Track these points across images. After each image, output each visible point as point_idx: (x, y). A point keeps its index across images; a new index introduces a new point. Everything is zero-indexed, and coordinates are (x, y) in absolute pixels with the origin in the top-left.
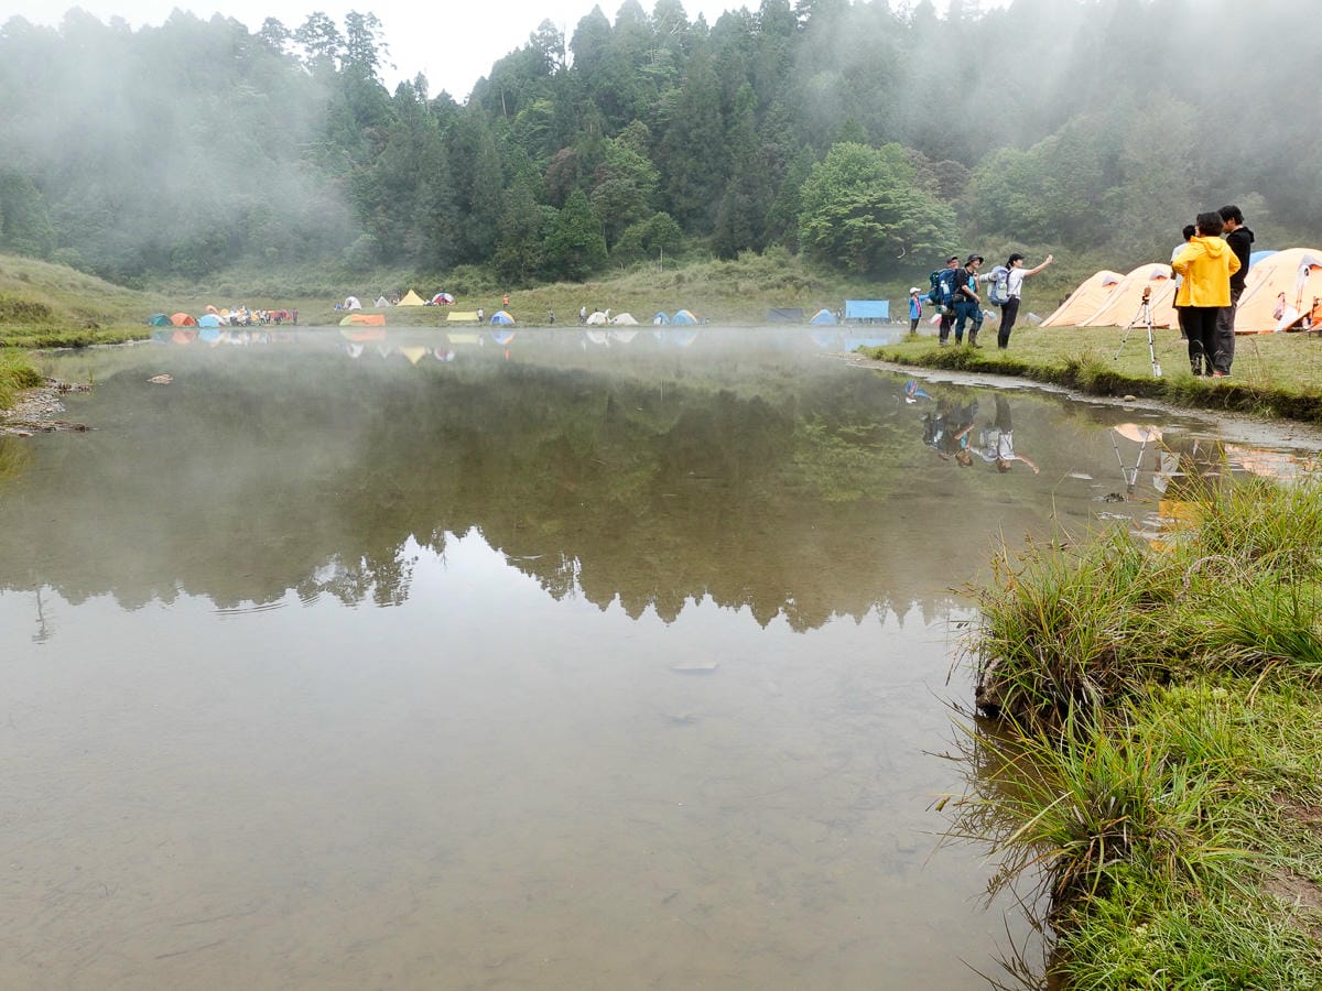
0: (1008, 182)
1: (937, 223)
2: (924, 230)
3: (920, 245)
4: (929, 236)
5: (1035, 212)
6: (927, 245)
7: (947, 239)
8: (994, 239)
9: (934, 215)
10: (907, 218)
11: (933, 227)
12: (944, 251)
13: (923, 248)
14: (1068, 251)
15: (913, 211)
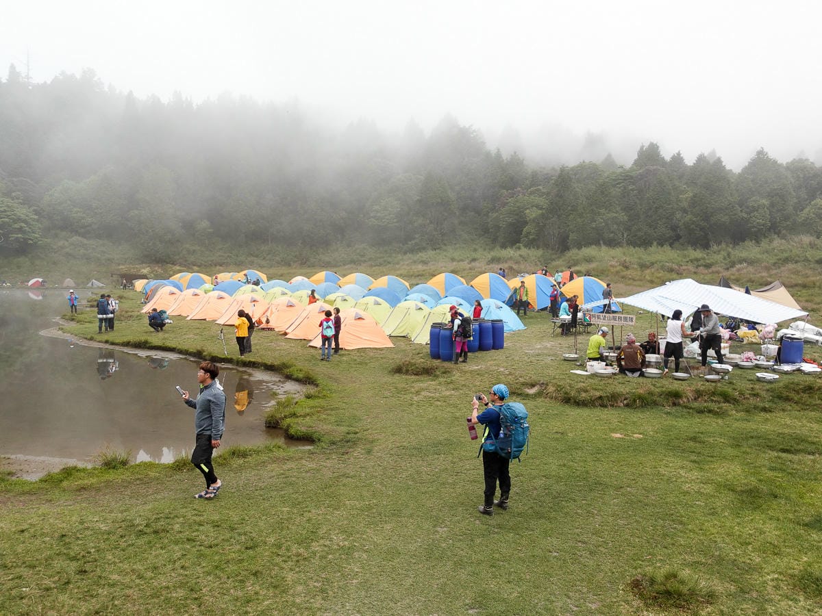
0: (70, 200)
1: (25, 221)
2: (16, 226)
3: (16, 236)
4: (20, 230)
5: (90, 220)
6: (20, 235)
7: (33, 233)
8: (64, 233)
9: (23, 217)
10: (4, 218)
11: (23, 225)
12: (32, 240)
13: (17, 238)
14: (111, 244)
15: (8, 213)
